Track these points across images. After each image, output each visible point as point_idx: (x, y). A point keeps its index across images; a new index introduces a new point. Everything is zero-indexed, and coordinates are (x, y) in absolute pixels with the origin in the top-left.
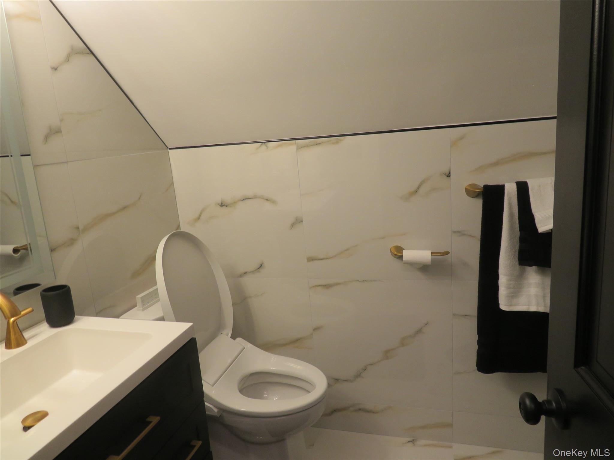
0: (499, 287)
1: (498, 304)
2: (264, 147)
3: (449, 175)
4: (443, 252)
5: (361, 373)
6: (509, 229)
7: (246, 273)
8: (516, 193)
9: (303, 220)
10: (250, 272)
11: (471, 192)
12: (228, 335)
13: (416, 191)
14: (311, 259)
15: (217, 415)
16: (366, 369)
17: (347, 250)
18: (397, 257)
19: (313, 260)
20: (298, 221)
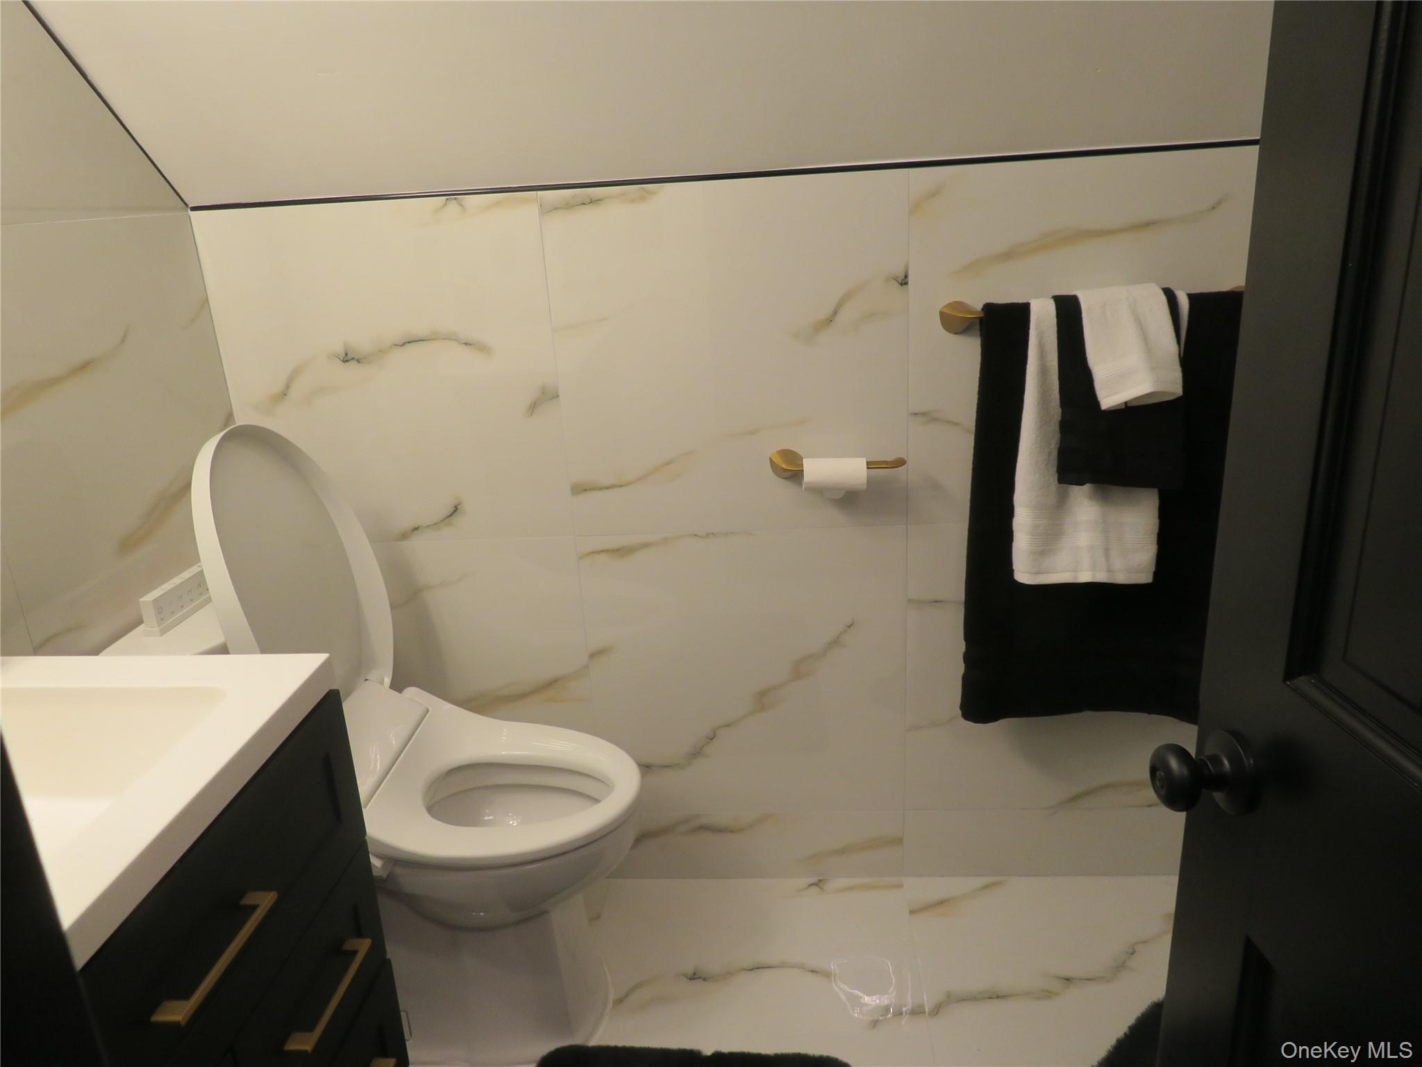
0: (1014, 534)
1: (1012, 572)
2: (453, 206)
3: (904, 282)
4: (891, 459)
5: (704, 746)
6: (1038, 403)
7: (416, 529)
8: (1054, 321)
9: (560, 395)
10: (428, 526)
11: (954, 322)
12: (382, 683)
13: (830, 320)
14: (579, 489)
15: (380, 874)
16: (715, 736)
17: (668, 463)
18: (787, 474)
19: (586, 490)
20: (545, 397)
